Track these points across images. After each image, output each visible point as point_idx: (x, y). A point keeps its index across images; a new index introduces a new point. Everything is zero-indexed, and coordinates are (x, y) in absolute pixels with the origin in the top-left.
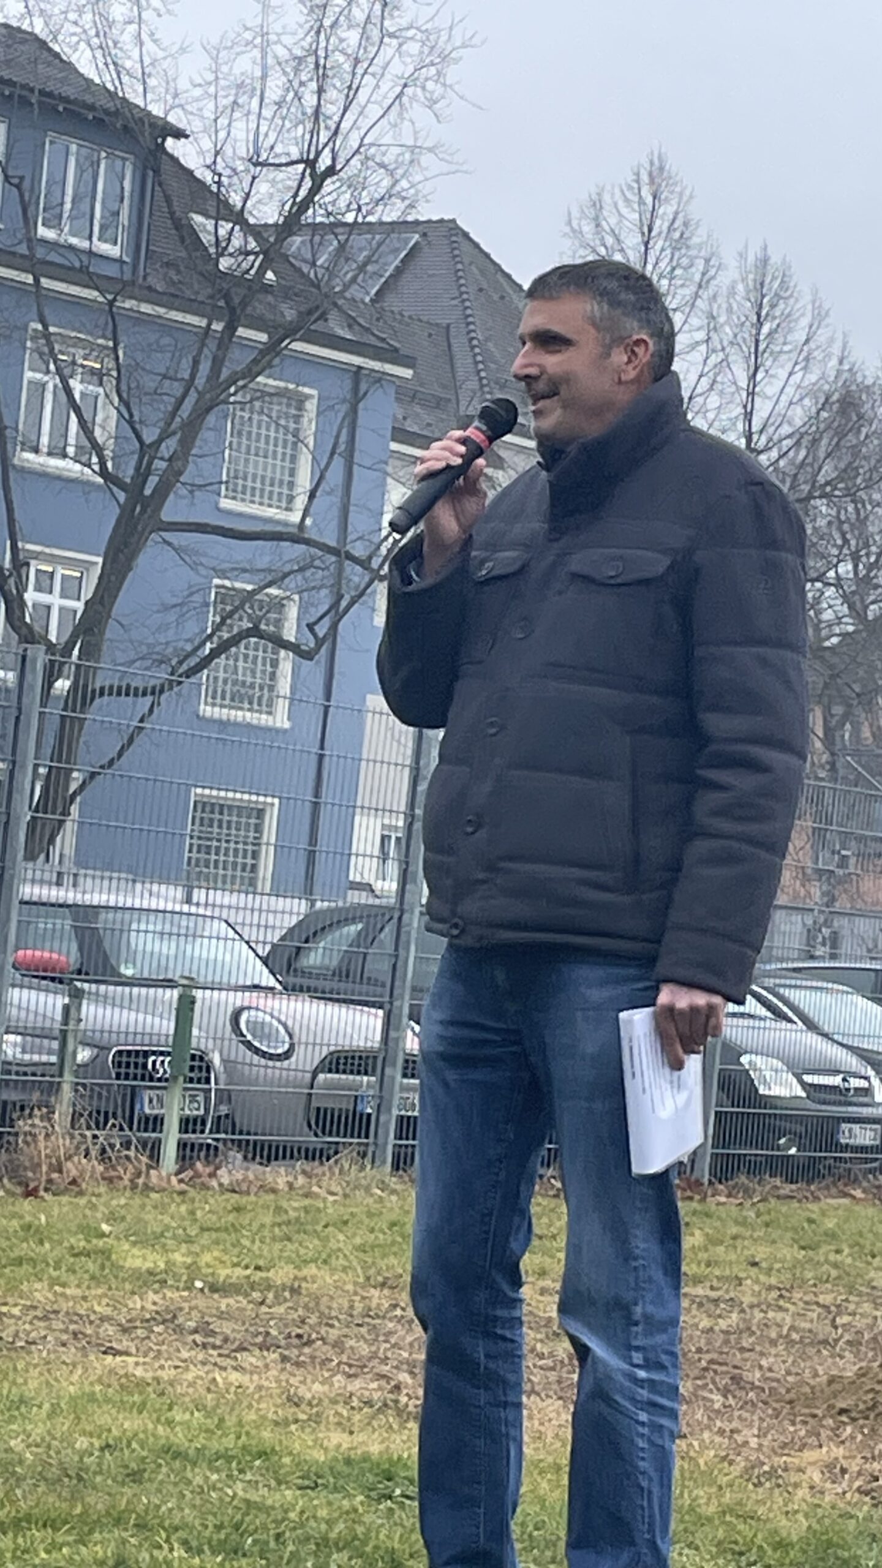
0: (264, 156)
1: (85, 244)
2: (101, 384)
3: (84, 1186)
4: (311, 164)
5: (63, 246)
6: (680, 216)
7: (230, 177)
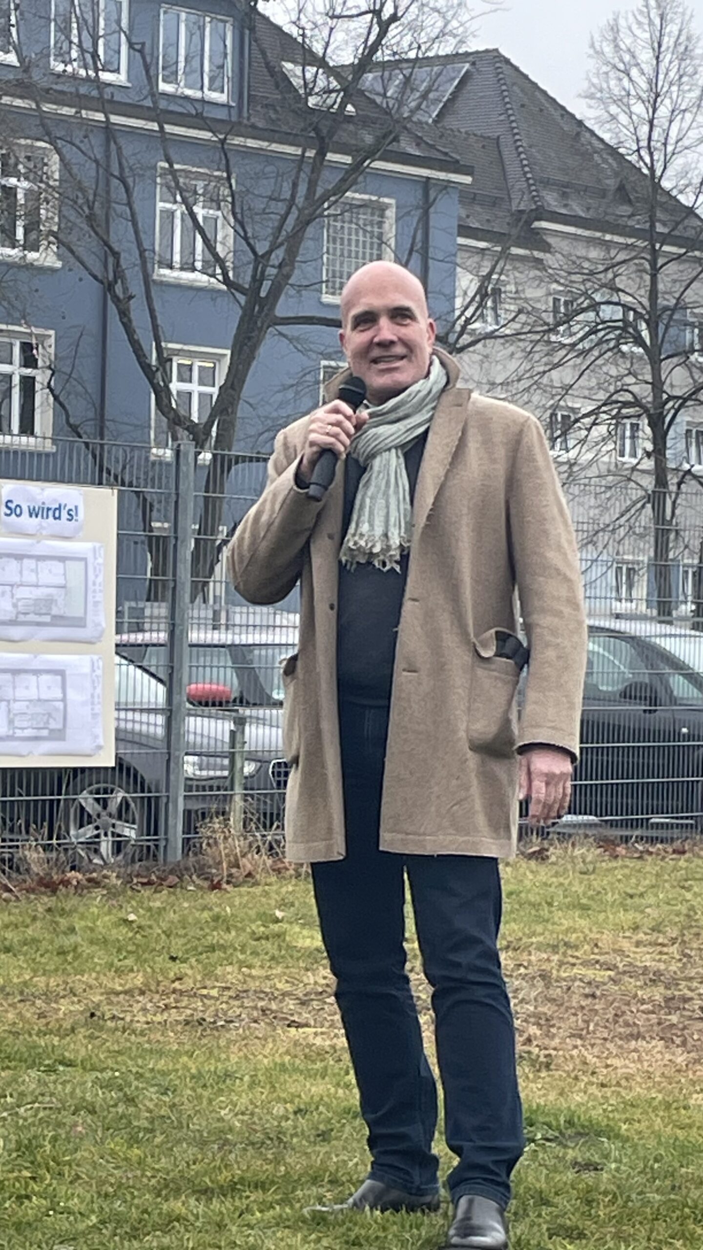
0: (338, 11)
1: (198, 95)
2: (219, 208)
3: (258, 877)
4: (377, 13)
5: (180, 97)
6: (684, 32)
7: (312, 29)
